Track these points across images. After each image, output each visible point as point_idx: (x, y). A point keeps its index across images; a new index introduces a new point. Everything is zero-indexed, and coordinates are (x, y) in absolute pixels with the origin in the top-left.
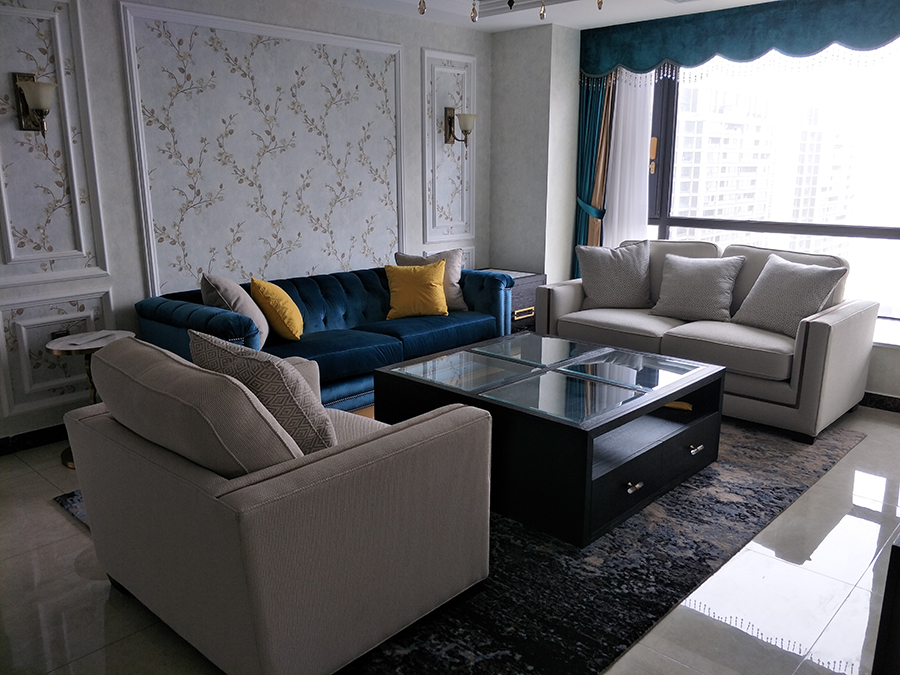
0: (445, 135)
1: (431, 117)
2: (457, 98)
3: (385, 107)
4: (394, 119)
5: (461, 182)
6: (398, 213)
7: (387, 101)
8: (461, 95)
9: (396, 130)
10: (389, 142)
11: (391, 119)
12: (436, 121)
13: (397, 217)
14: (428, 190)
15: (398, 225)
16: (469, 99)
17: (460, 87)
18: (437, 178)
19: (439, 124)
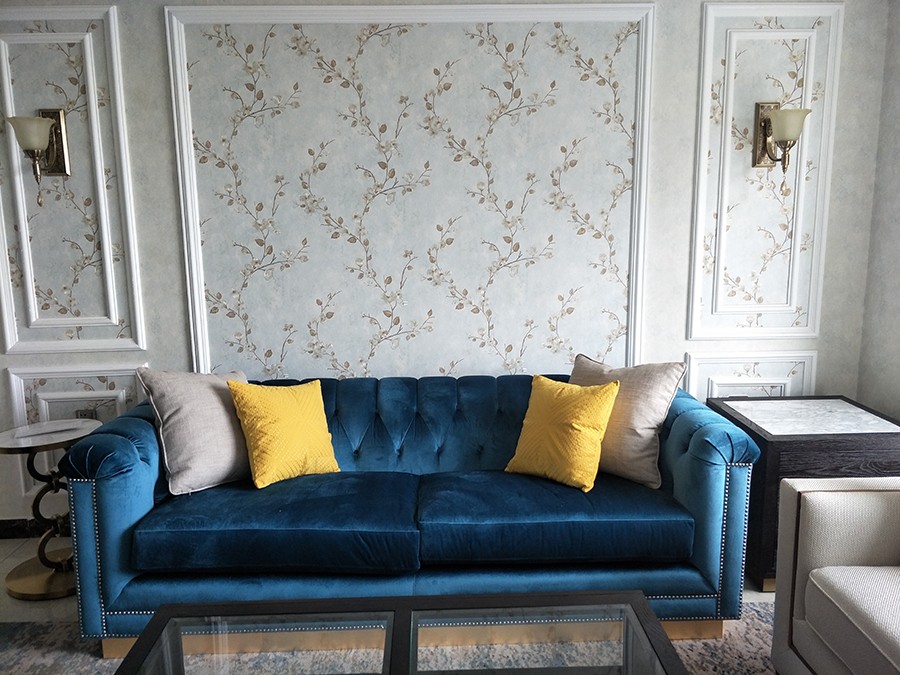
0: (754, 152)
1: (719, 122)
2: (789, 84)
3: (611, 112)
4: (630, 131)
5: (790, 235)
6: (629, 286)
7: (617, 102)
8: (799, 78)
9: (634, 148)
10: (618, 170)
11: (624, 131)
12: (730, 129)
13: (628, 292)
14: (703, 249)
15: (628, 306)
16: (822, 83)
17: (799, 63)
18: (728, 227)
19: (738, 134)
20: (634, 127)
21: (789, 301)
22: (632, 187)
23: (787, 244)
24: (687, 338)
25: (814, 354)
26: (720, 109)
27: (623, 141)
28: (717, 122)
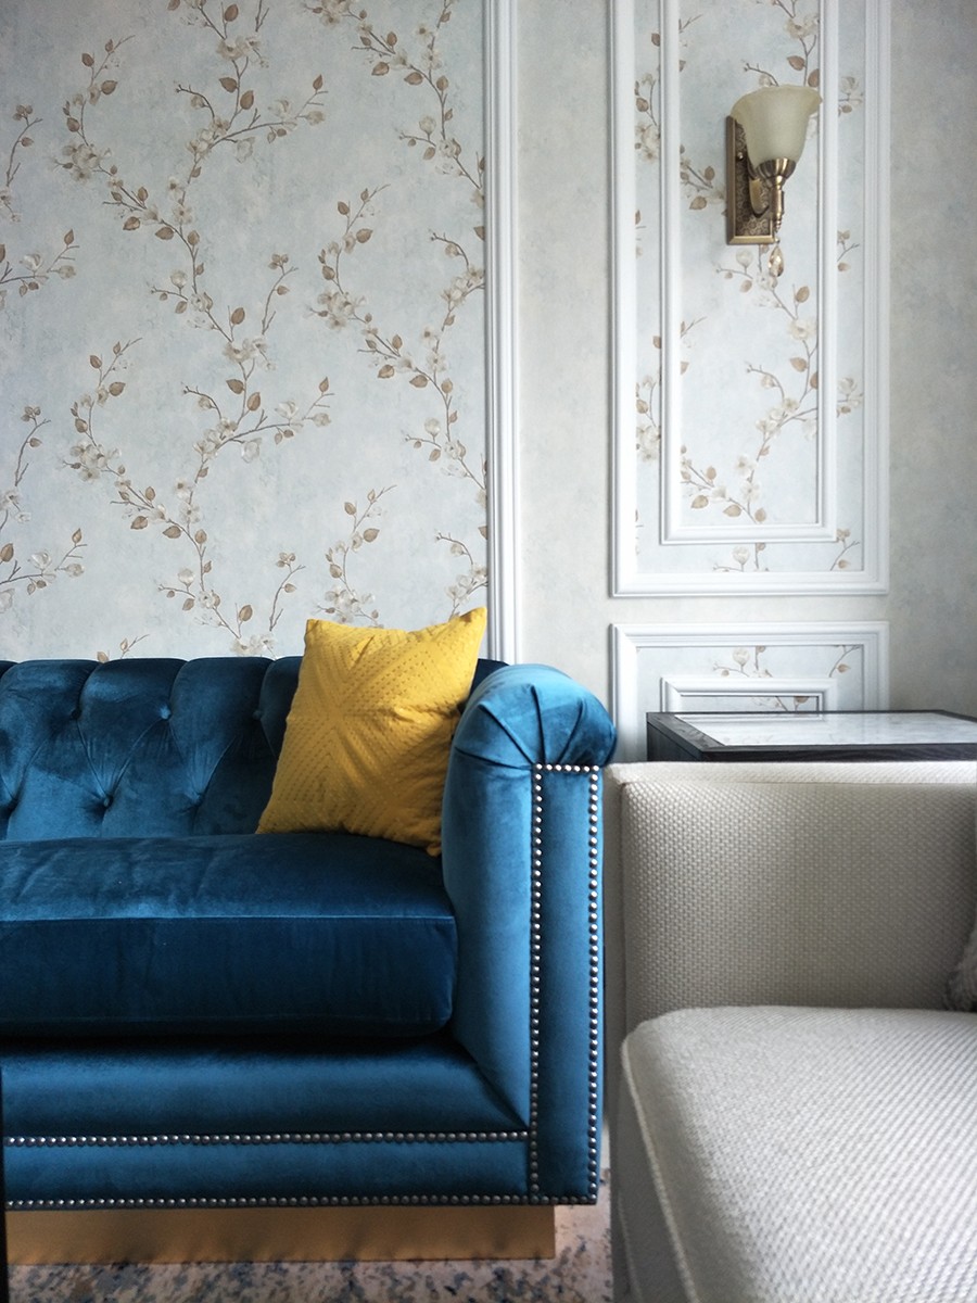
0: (727, 214)
3: (436, 138)
4: (474, 172)
5: (815, 382)
6: (487, 486)
7: (446, 117)
8: (811, 69)
9: (484, 207)
10: (454, 249)
11: (463, 173)
12: (675, 170)
13: (487, 498)
14: (635, 409)
15: (487, 527)
16: (857, 79)
17: (809, 40)
18: (684, 367)
19: (693, 179)
20: (482, 165)
21: (820, 517)
22: (485, 284)
23: (809, 402)
24: (610, 594)
25: (882, 627)
26: (653, 131)
27: (463, 193)
28: (650, 156)
